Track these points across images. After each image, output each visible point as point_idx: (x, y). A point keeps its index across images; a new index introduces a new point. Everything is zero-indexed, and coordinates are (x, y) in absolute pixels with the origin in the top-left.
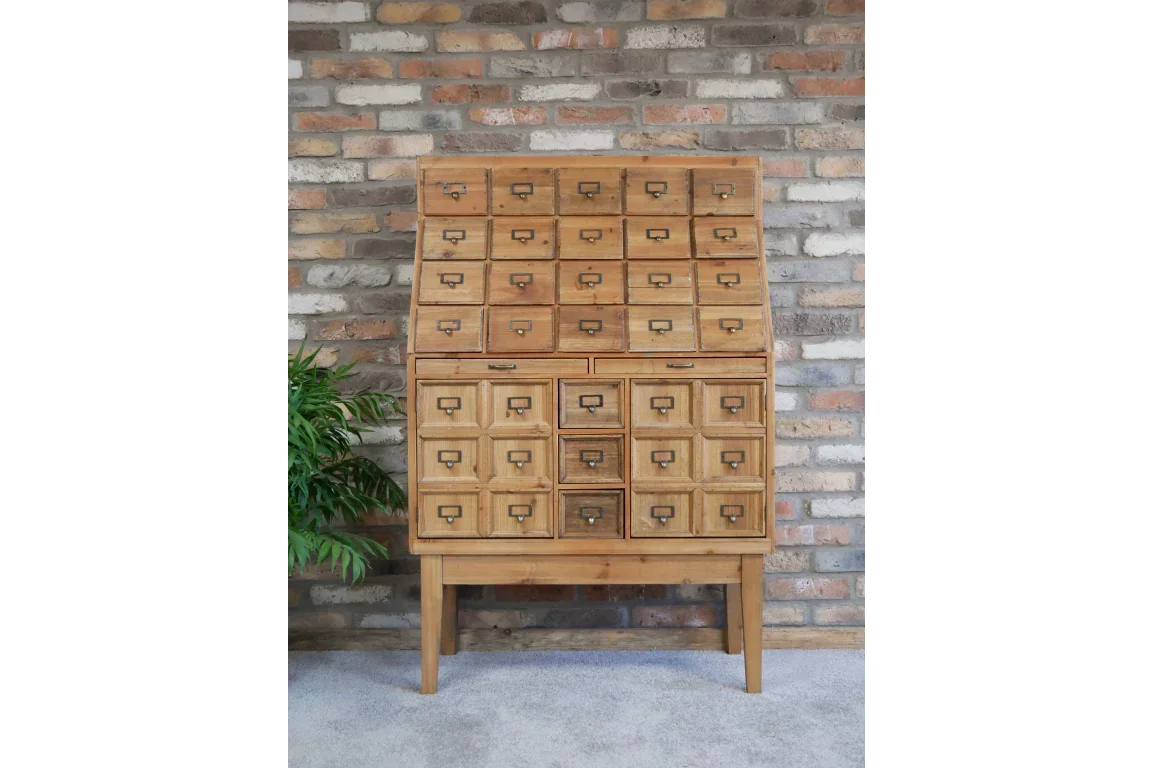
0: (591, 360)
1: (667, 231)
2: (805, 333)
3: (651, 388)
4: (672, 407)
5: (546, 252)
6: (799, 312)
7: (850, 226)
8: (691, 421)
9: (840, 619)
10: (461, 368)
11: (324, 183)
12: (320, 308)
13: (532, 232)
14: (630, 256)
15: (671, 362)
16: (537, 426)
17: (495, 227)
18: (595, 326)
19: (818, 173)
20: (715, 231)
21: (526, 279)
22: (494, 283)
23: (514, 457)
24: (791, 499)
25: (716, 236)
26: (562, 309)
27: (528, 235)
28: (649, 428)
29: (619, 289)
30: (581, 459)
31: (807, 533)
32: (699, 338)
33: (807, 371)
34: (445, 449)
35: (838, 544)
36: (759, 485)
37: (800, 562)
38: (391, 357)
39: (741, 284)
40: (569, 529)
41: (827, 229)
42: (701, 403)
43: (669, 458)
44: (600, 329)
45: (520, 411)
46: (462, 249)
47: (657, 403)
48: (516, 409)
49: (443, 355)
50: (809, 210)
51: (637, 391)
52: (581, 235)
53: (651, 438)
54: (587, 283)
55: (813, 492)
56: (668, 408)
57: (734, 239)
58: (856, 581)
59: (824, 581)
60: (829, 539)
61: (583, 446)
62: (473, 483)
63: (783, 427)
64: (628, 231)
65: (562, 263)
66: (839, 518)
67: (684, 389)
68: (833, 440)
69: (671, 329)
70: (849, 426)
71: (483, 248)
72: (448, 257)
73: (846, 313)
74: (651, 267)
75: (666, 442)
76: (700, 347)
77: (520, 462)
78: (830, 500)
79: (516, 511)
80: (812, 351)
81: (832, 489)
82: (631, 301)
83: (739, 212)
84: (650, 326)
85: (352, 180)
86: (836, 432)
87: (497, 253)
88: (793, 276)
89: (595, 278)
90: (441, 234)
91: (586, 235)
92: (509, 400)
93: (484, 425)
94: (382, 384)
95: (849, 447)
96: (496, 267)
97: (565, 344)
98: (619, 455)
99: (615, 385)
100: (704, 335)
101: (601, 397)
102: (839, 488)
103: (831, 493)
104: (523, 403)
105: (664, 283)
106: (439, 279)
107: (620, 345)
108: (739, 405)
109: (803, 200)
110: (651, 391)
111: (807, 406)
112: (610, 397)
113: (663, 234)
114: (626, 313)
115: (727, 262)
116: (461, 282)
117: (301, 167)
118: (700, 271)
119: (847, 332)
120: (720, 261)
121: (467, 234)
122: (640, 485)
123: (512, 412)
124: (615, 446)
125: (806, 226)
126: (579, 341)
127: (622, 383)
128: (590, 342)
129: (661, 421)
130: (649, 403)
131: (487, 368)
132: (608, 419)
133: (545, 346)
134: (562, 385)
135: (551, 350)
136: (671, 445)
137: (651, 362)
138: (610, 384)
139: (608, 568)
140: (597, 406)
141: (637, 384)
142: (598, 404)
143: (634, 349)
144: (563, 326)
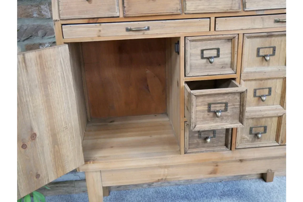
0: (213, 19)
3: (258, 40)
4: (274, 54)
10: (102, 32)
28: (255, 72)
38: (43, 13)
40: (191, 146)
43: (267, 93)
47: (261, 53)
49: (86, 21)
51: (248, 42)
53: (255, 80)
56: (270, 55)
75: (266, 81)
94: (40, 33)
97: (191, 6)
99: (230, 40)
101: (218, 50)
107: (237, 5)
110: (258, 42)
112: (225, 49)
126: (203, 3)
127: (236, 37)
128: (212, 4)
129: (264, 66)
130: (255, 52)
131: (125, 30)
132: (222, 67)
133: (174, 9)
134: (188, 42)
135: (179, 12)
136: (269, 84)
137: (262, 19)
138: (226, 39)
139: (216, 168)
140: (215, 57)
141: (248, 37)
142: (216, 55)
143: (249, 7)
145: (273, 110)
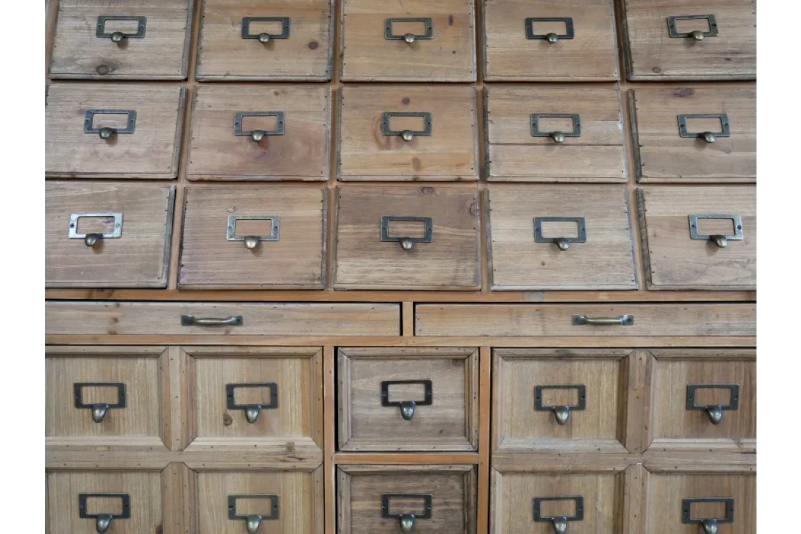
0: (408, 307)
1: (569, 23)
3: (536, 365)
4: (581, 406)
5: (313, 66)
8: (621, 437)
10: (121, 324)
13: (286, 22)
14: (492, 73)
15: (581, 311)
16: (290, 447)
17: (207, 11)
18: (418, 230)
20: (670, 24)
21: (270, 123)
22: (201, 132)
23: (242, 507)
25: (672, 32)
26: (346, 190)
27: (275, 28)
28: (531, 452)
29: (468, 146)
30: (385, 513)
32: (645, 257)
34: (93, 491)
39: (732, 137)
42: (645, 400)
43: (572, 513)
44: (427, 239)
45: (253, 414)
46: (137, 58)
47: (547, 399)
48: (245, 408)
49: (83, 294)
51: (507, 370)
52: (388, 29)
53: (533, 473)
54: (401, 134)
56: (572, 409)
57: (712, 40)
61: (389, 486)
64: (488, 25)
65: (346, 90)
67: (609, 368)
69: (582, 238)
71: (178, 55)
72: (104, 75)
74: (538, 99)
75: (565, 479)
76: (648, 280)
77: (254, 518)
82: (494, 173)
84: (538, 231)
87: (211, 67)
89: (417, 124)
90: (94, 24)
91: (398, 29)
92: (230, 389)
93: (176, 445)
96: (207, 98)
97: (349, 272)
98: (466, 505)
99: (459, 361)
100: (657, 253)
101: (428, 385)
104: (260, 396)
105: (566, 135)
106: (82, 120)
107: (471, 274)
108: (727, 402)
110: (535, 372)
112: (448, 386)
113: (560, 29)
114: (483, 198)
115: (698, 89)
116: (131, 128)
118: (641, 109)
120: (683, 86)
121: (150, 24)
123: (235, 415)
124: (457, 486)
126: (380, 265)
127: (474, 356)
128: (406, 269)
129: (557, 436)
130: (530, 398)
131: (179, 321)
132: (441, 432)
133: (306, 276)
134: (343, 359)
135: (318, 284)
136: (577, 486)
137: (538, 313)
138: (449, 359)
140: (419, 403)
141: (507, 358)
142: (422, 399)
143: (502, 282)
144: (346, 230)
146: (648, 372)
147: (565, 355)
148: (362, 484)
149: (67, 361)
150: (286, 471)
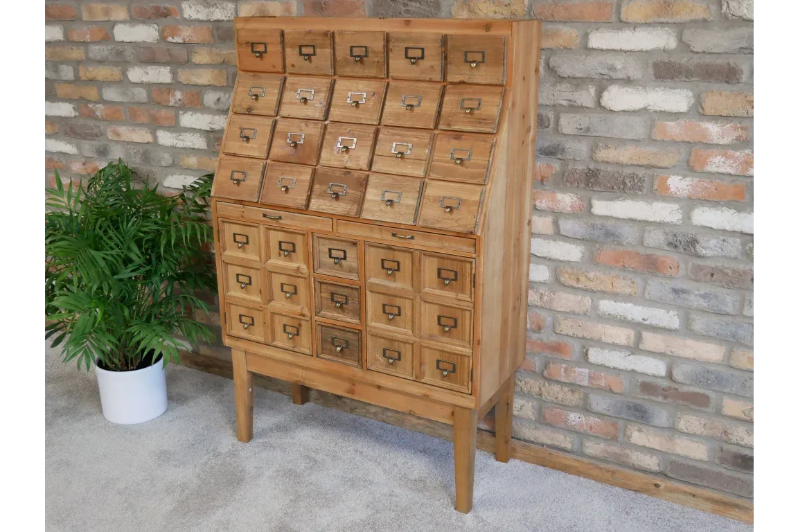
0: (335, 220)
1: (420, 99)
2: (596, 189)
3: (380, 250)
4: (398, 269)
5: (318, 112)
6: (592, 166)
7: (654, 79)
8: (412, 285)
9: (606, 455)
10: (245, 213)
11: (209, 21)
12: (212, 126)
15: (394, 231)
16: (298, 268)
17: (287, 85)
18: (341, 190)
19: (623, 17)
20: (461, 102)
23: (285, 288)
24: (571, 341)
27: (309, 95)
28: (381, 285)
30: (332, 299)
31: (582, 375)
33: (593, 227)
34: (240, 273)
35: (611, 391)
36: (467, 351)
37: (574, 398)
39: (472, 161)
40: (324, 352)
41: (628, 81)
42: (419, 271)
43: (396, 312)
45: (287, 254)
46: (261, 105)
47: (386, 264)
48: (285, 251)
49: (233, 201)
50: (610, 59)
51: (370, 251)
53: (380, 293)
55: (592, 340)
56: (395, 270)
58: (626, 427)
59: (593, 420)
60: (603, 385)
61: (334, 289)
62: (258, 302)
63: (566, 276)
65: (329, 125)
66: (614, 368)
67: (408, 255)
68: (615, 296)
69: (399, 201)
70: (632, 285)
71: (275, 105)
72: (249, 112)
73: (641, 172)
74: (398, 136)
75: (394, 298)
77: (289, 293)
78: (606, 351)
79: (289, 329)
80: (601, 207)
81: (610, 341)
82: (374, 168)
83: (488, 82)
84: (384, 195)
85: (228, 18)
86: (619, 290)
87: (286, 111)
88: (588, 129)
90: (248, 89)
93: (263, 261)
95: (630, 305)
96: (282, 125)
97: (315, 204)
99: (355, 244)
100: (422, 210)
101: (345, 252)
102: (617, 341)
103: (608, 344)
104: (290, 247)
106: (239, 131)
107: (354, 210)
108: (453, 277)
109: (604, 48)
110: (381, 253)
111: (592, 260)
112: (352, 253)
113: (416, 101)
114: (367, 180)
115: (464, 136)
116: (254, 137)
117: (193, 7)
118: (438, 143)
119: (640, 193)
120: (458, 135)
121: (266, 91)
122: (373, 330)
123: (282, 252)
124: (355, 294)
125: (606, 77)
126: (325, 203)
127: (358, 243)
128: (333, 206)
129: (390, 280)
130: (380, 263)
131: (262, 215)
132: (350, 271)
133: (301, 204)
134: (315, 238)
135: (304, 208)
136: (398, 302)
137: (381, 230)
138: (350, 243)
139: (354, 387)
140: (341, 259)
141: (370, 246)
142: (343, 257)
143: (365, 215)
144: (317, 187)
145: (403, 334)
146: (420, 260)
147: (389, 248)
148: (324, 287)
149: (232, 225)
150: (299, 277)
